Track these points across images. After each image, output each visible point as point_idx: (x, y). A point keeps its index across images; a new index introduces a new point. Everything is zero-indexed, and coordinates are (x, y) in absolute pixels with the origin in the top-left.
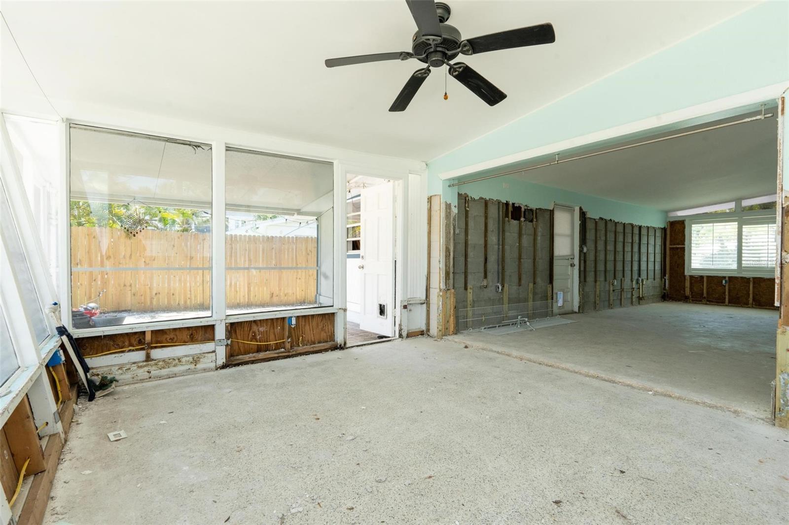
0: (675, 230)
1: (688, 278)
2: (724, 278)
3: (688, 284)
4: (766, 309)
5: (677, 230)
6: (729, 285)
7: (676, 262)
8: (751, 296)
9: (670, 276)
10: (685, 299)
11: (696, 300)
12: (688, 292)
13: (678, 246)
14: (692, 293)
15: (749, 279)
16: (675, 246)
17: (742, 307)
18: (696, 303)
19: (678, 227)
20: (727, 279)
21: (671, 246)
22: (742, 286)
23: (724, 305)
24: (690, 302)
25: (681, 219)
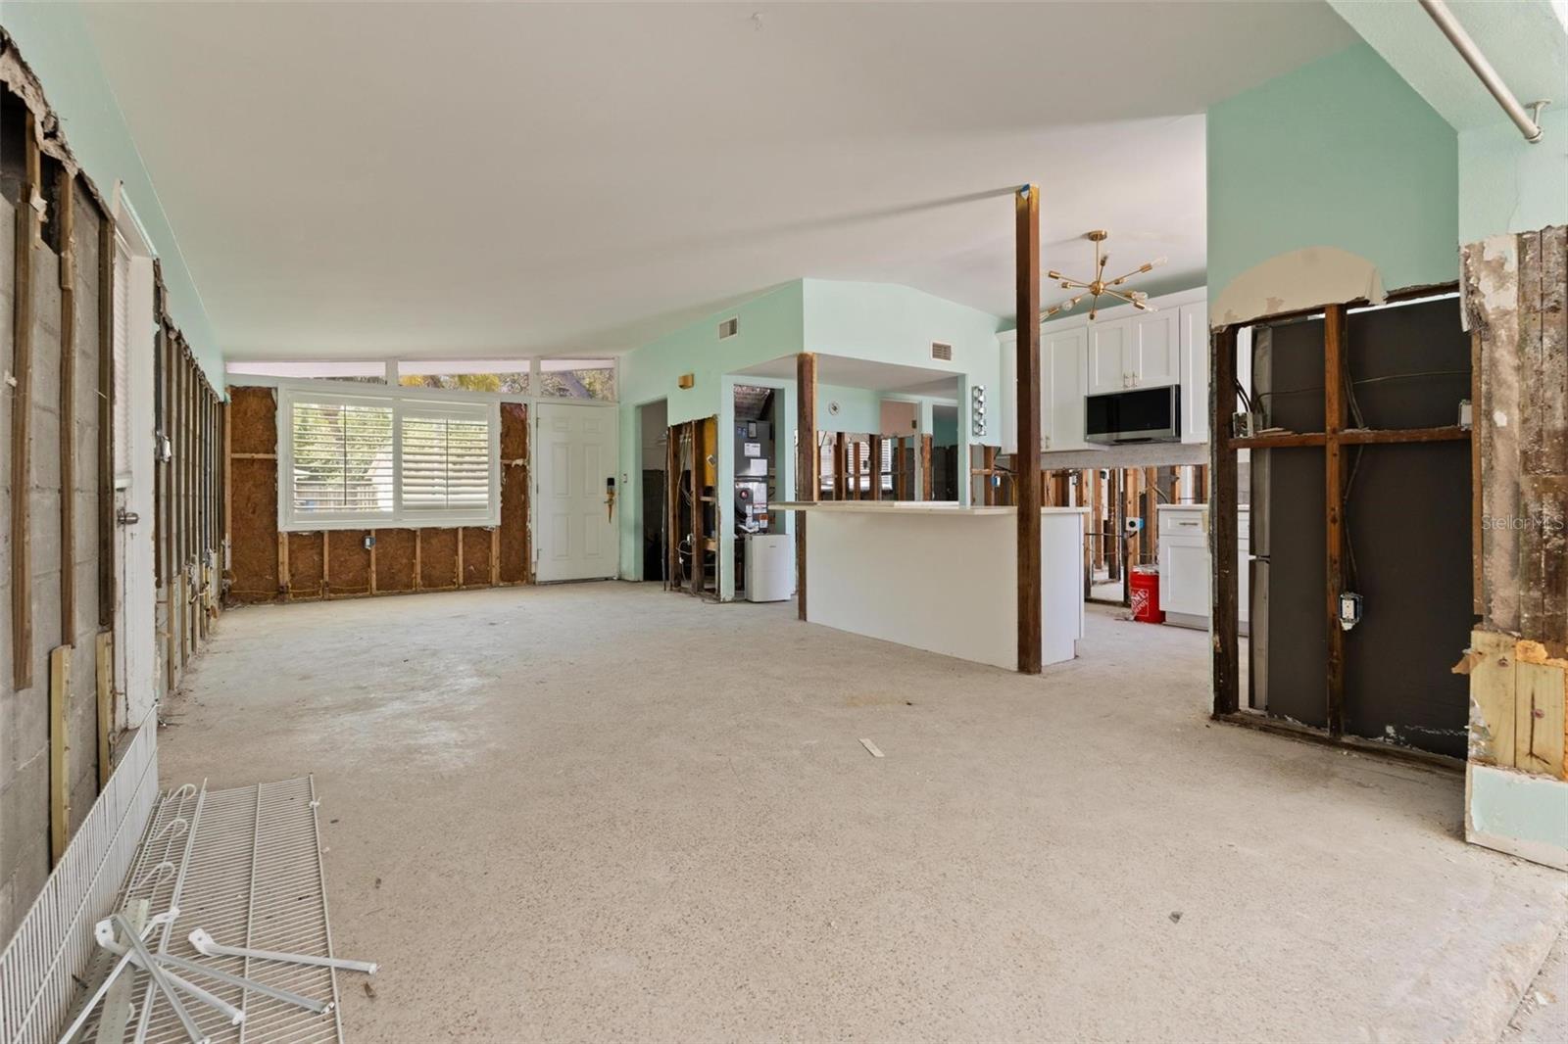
0: (246, 414)
1: (284, 540)
2: (368, 532)
3: (284, 555)
4: (444, 591)
5: (249, 414)
6: (377, 549)
7: (249, 499)
8: (418, 569)
9: (234, 539)
10: (278, 595)
11: (304, 594)
12: (285, 577)
13: (256, 456)
14: (293, 575)
15: (415, 531)
16: (247, 456)
17: (400, 593)
18: (306, 601)
19: (253, 404)
20: (373, 534)
21: (237, 456)
22: (397, 550)
23: (367, 597)
24: (290, 602)
25: (265, 384)
